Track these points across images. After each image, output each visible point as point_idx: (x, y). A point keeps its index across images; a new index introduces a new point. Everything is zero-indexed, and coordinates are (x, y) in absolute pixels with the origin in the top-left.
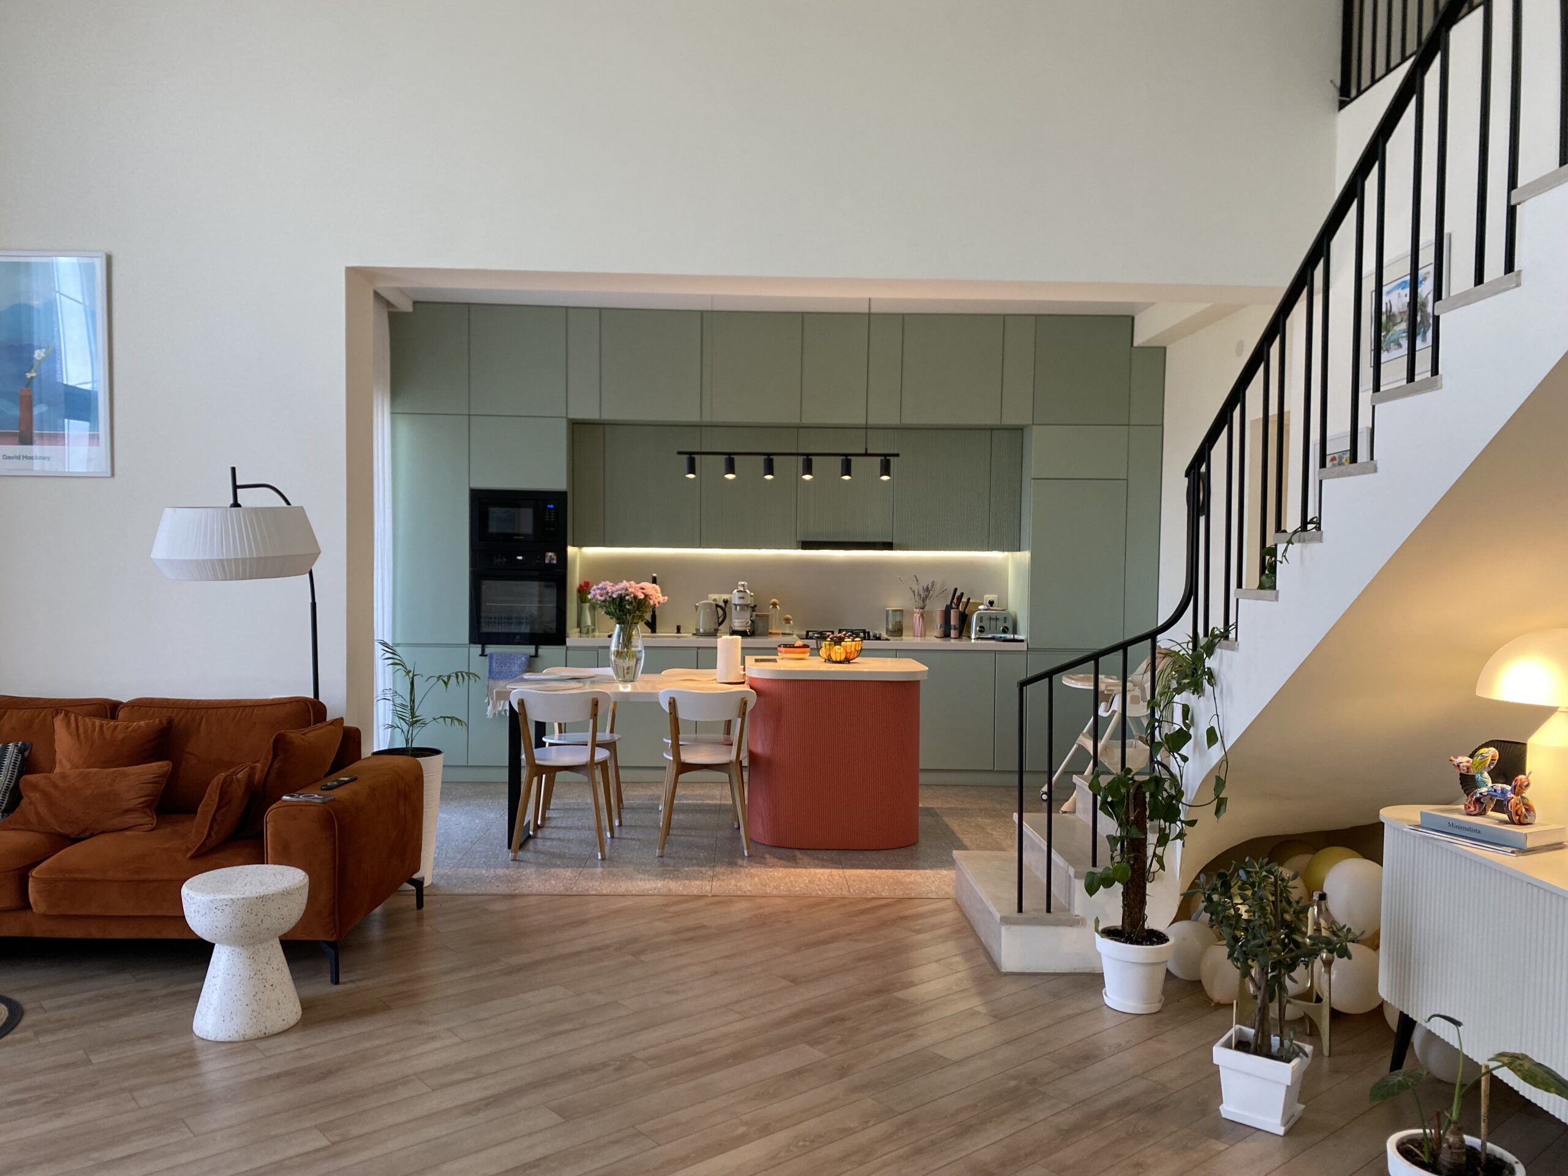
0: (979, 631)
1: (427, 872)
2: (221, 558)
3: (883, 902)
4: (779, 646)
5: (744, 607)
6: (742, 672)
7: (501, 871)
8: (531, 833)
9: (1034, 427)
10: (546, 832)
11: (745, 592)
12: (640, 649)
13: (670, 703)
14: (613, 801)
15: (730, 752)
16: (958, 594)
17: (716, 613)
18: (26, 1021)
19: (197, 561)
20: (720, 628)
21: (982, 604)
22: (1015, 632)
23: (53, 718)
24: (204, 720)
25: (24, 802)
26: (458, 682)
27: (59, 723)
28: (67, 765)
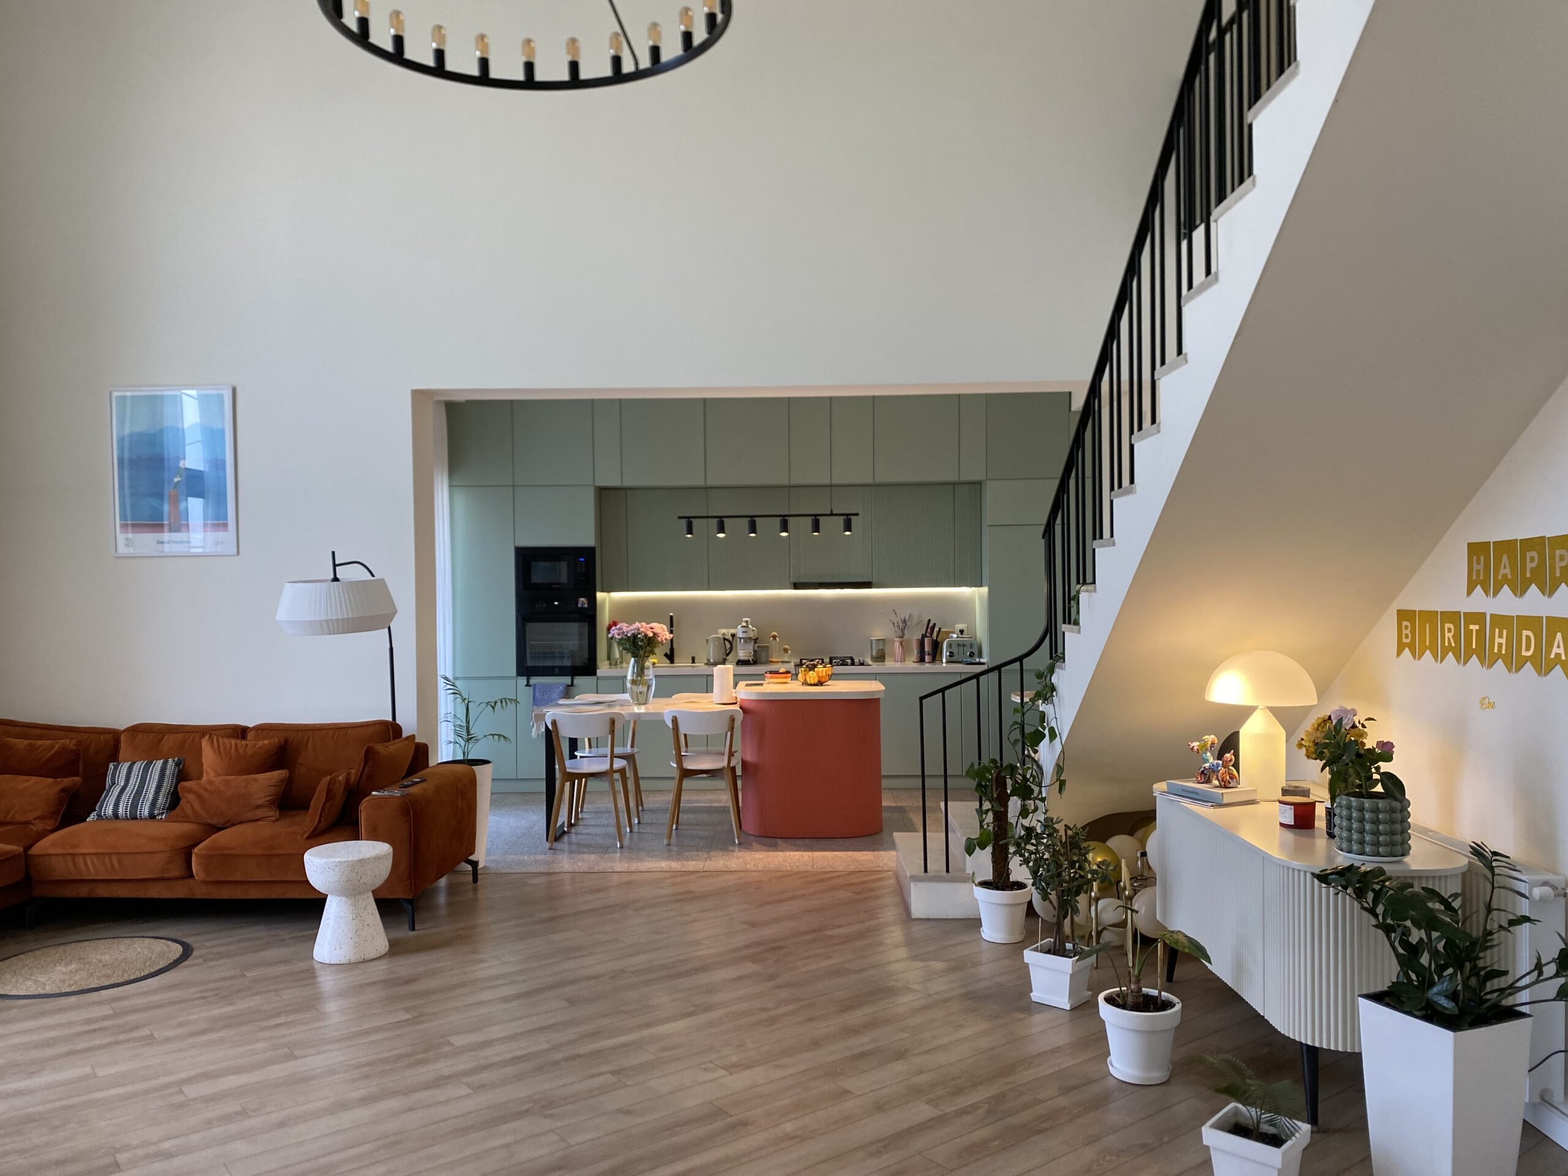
0: (950, 656)
1: (481, 855)
2: (327, 619)
3: (838, 874)
4: (766, 673)
5: (747, 640)
6: (734, 695)
7: (539, 857)
8: (566, 829)
9: (988, 481)
10: (580, 829)
11: (749, 627)
12: (651, 677)
13: (673, 721)
14: (632, 804)
15: (723, 760)
16: (931, 624)
17: (723, 645)
18: (195, 953)
19: (310, 621)
20: (727, 658)
21: (954, 633)
22: (980, 656)
23: (200, 739)
24: (310, 739)
25: (183, 801)
26: (502, 705)
27: (205, 744)
28: (212, 774)
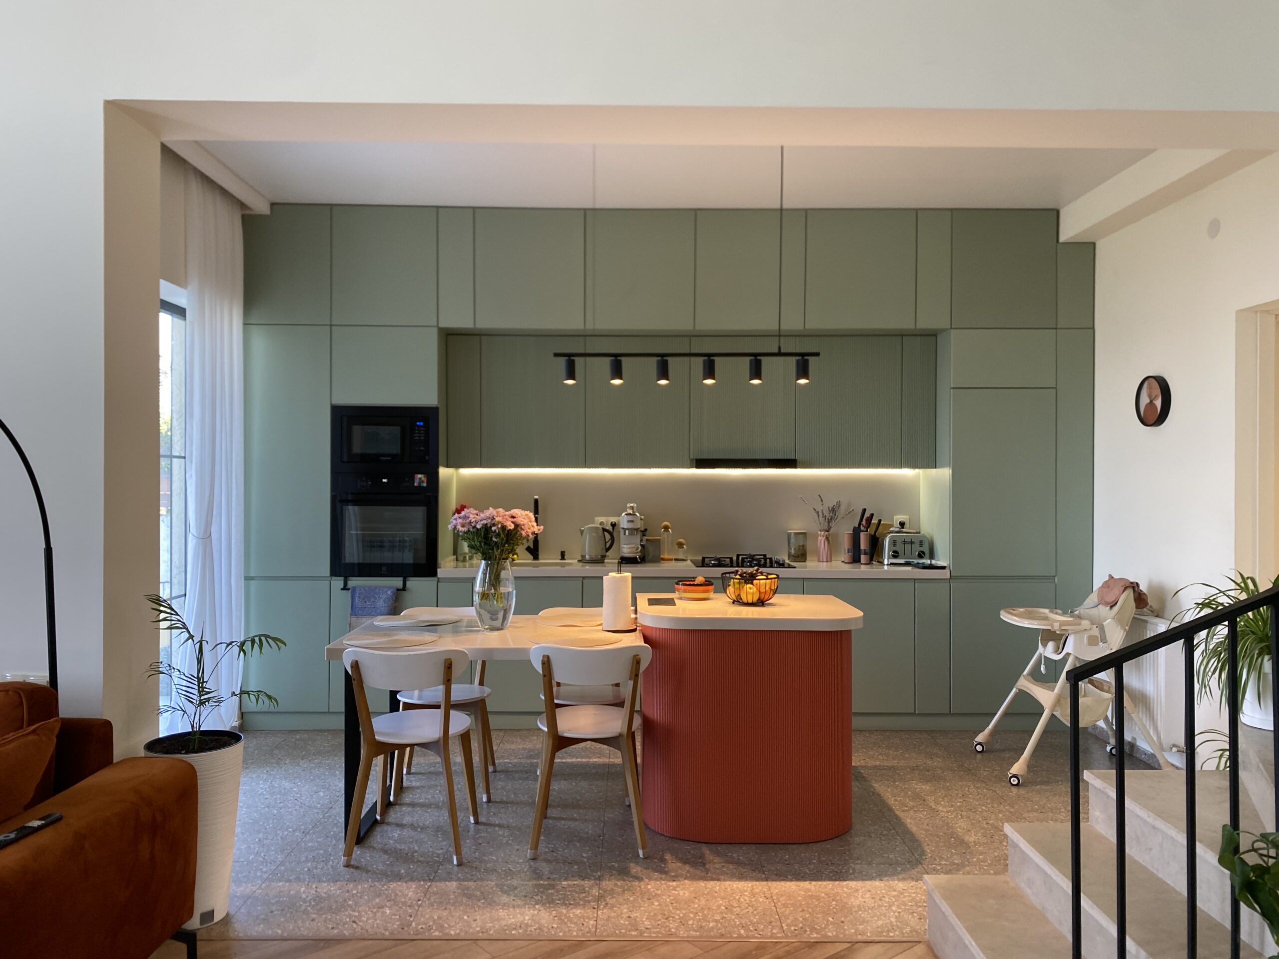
0: (892, 556)
5: (633, 531)
6: (633, 616)
9: (952, 330)
10: (401, 814)
11: (635, 514)
12: (510, 589)
13: (543, 663)
15: (620, 721)
16: (867, 515)
17: (603, 538)
20: (608, 554)
21: (893, 526)
22: (932, 556)
